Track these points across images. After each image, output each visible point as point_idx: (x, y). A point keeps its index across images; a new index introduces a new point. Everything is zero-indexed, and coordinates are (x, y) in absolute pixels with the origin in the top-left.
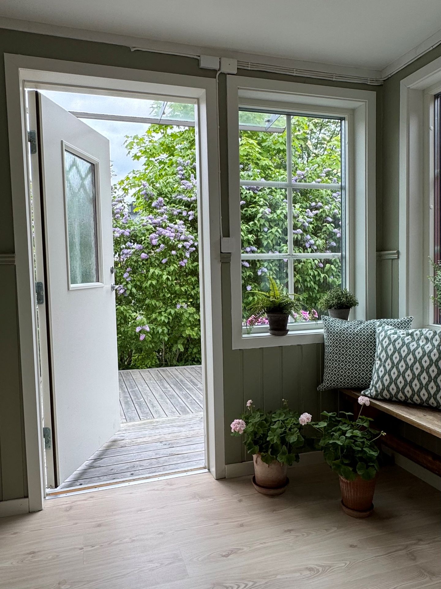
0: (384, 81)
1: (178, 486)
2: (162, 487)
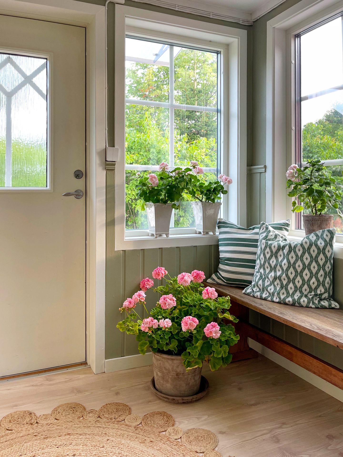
0: (253, 22)
1: (58, 381)
2: (41, 383)
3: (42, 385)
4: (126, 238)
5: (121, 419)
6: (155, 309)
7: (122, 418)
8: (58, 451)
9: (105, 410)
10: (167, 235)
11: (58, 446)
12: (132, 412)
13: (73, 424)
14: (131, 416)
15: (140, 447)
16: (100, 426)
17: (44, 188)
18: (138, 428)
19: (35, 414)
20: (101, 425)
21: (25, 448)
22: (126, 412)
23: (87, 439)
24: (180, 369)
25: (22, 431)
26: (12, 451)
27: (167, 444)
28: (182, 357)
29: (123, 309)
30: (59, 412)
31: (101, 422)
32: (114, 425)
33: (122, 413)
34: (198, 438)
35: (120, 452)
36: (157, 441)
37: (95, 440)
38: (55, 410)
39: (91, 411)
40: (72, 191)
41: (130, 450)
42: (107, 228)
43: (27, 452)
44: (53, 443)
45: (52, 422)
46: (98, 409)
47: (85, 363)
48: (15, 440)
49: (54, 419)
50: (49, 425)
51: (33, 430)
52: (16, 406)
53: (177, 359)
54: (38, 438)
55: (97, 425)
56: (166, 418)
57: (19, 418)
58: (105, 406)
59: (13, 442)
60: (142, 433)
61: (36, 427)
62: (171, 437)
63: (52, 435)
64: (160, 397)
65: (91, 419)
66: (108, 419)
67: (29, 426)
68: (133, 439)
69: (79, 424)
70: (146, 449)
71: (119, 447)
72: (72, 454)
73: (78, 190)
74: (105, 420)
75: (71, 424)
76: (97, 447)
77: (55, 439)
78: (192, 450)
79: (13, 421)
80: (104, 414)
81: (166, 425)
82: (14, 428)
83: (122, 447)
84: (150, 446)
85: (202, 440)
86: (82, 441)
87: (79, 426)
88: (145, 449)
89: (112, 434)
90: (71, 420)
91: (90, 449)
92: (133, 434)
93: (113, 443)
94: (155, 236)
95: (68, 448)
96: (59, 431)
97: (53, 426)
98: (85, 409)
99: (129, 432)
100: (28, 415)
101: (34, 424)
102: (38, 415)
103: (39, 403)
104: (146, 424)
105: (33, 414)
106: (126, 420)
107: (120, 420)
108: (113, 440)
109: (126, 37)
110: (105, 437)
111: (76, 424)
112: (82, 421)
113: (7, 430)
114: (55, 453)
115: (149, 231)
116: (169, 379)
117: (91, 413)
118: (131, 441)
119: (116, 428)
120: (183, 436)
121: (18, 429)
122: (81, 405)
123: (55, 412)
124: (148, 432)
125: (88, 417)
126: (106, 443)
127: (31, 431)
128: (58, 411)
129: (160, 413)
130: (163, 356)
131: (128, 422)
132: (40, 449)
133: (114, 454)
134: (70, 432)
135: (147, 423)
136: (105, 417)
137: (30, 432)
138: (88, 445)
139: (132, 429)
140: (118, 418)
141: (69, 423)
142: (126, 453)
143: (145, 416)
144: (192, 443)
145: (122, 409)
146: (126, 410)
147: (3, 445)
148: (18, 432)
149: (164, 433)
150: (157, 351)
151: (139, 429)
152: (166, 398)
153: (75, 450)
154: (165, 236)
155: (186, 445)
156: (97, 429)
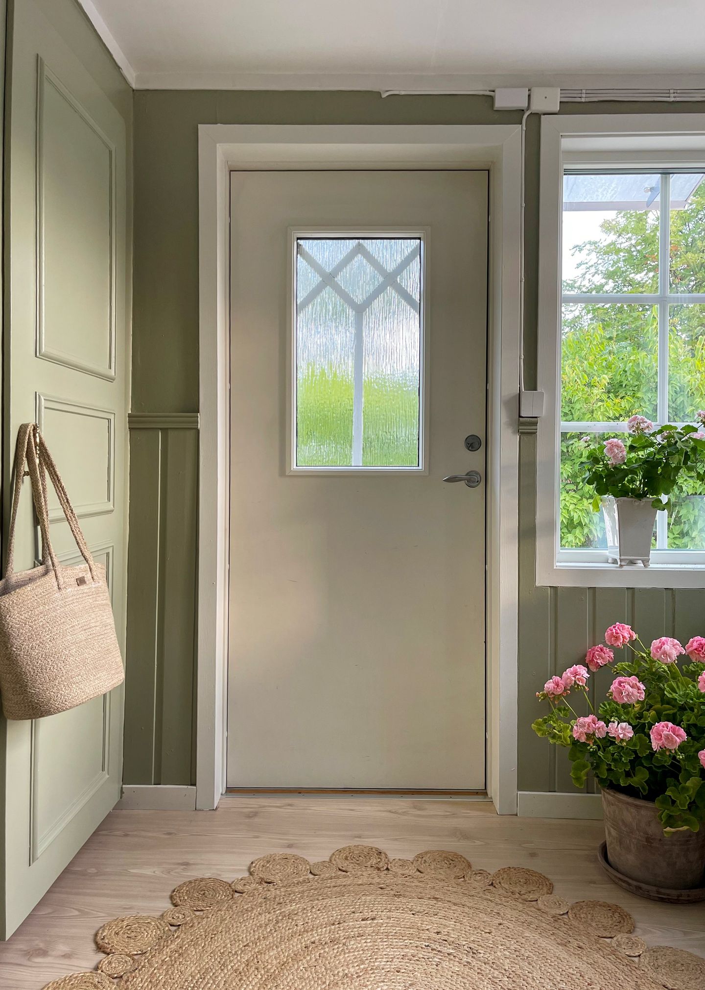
1: (432, 813)
2: (404, 810)
3: (404, 813)
4: (558, 564)
5: (531, 898)
6: (607, 705)
7: (532, 896)
8: (412, 920)
9: (505, 876)
10: (646, 562)
11: (413, 912)
12: (553, 892)
13: (446, 884)
14: (551, 897)
15: (555, 950)
16: (491, 899)
17: (415, 468)
18: (559, 919)
19: (386, 855)
20: (493, 897)
21: (362, 903)
22: (542, 889)
23: (465, 914)
24: (653, 830)
25: (362, 877)
26: (341, 903)
27: (609, 959)
28: (656, 805)
29: (543, 695)
30: (425, 862)
31: (494, 894)
32: (516, 904)
33: (534, 889)
34: (675, 965)
35: (518, 949)
36: (591, 949)
37: (477, 919)
38: (420, 856)
39: (480, 873)
40: (462, 473)
41: (537, 950)
42: (521, 541)
43: (364, 909)
44: (408, 906)
45: (411, 873)
46: (493, 871)
47: (484, 792)
48: (350, 887)
49: (415, 870)
50: (406, 877)
51: (380, 879)
52: (359, 837)
53: (646, 808)
54: (386, 892)
55: (486, 897)
56: (617, 918)
57: (360, 856)
58: (506, 870)
59: (346, 890)
60: (566, 929)
61: (385, 876)
62: (619, 949)
63: (407, 894)
64: (613, 877)
65: (478, 884)
66: (507, 892)
67: (375, 872)
68: (546, 935)
69: (455, 888)
70: (567, 957)
71: (518, 940)
72: (436, 931)
73: (472, 471)
74: (501, 891)
75: (442, 884)
76: (479, 931)
77: (411, 901)
78: (657, 981)
79: (350, 858)
80: (502, 881)
81: (615, 927)
82: (350, 870)
83: (524, 942)
84: (575, 954)
85: (683, 970)
86: (455, 915)
87: (454, 890)
88: (563, 955)
89: (509, 916)
90: (442, 877)
91: (467, 930)
92: (548, 927)
93: (508, 932)
94: (619, 563)
95: (429, 920)
96: (420, 890)
97: (412, 880)
98: (470, 866)
99: (541, 921)
100: (375, 855)
101: (382, 869)
102: (391, 856)
103: (396, 839)
104: (576, 916)
105: (383, 855)
106: (539, 902)
107: (529, 899)
108: (509, 927)
109: (565, 174)
110: (497, 918)
111: (450, 885)
112: (463, 884)
113: (339, 869)
114: (407, 922)
115: (609, 553)
116: (632, 845)
117: (480, 875)
118: (541, 937)
119: (519, 910)
120: (644, 954)
121: (357, 872)
122: (465, 859)
123: (420, 859)
124: (577, 930)
125: (472, 880)
126: (496, 928)
127: (375, 879)
128: (424, 859)
129: (608, 906)
130: (619, 797)
131: (543, 906)
132: (385, 910)
133: (506, 948)
134: (438, 896)
135: (578, 916)
136: (502, 887)
137: (374, 881)
138: (465, 924)
139: (548, 918)
140: (526, 895)
141: (439, 881)
142: (529, 953)
143: (577, 903)
144: (659, 969)
145: (537, 882)
146: (543, 885)
147: (330, 891)
148: (356, 876)
149: (608, 940)
150: (609, 786)
151: (560, 921)
152: (624, 881)
153: (442, 925)
154: (641, 564)
155: (646, 970)
156: (485, 903)
